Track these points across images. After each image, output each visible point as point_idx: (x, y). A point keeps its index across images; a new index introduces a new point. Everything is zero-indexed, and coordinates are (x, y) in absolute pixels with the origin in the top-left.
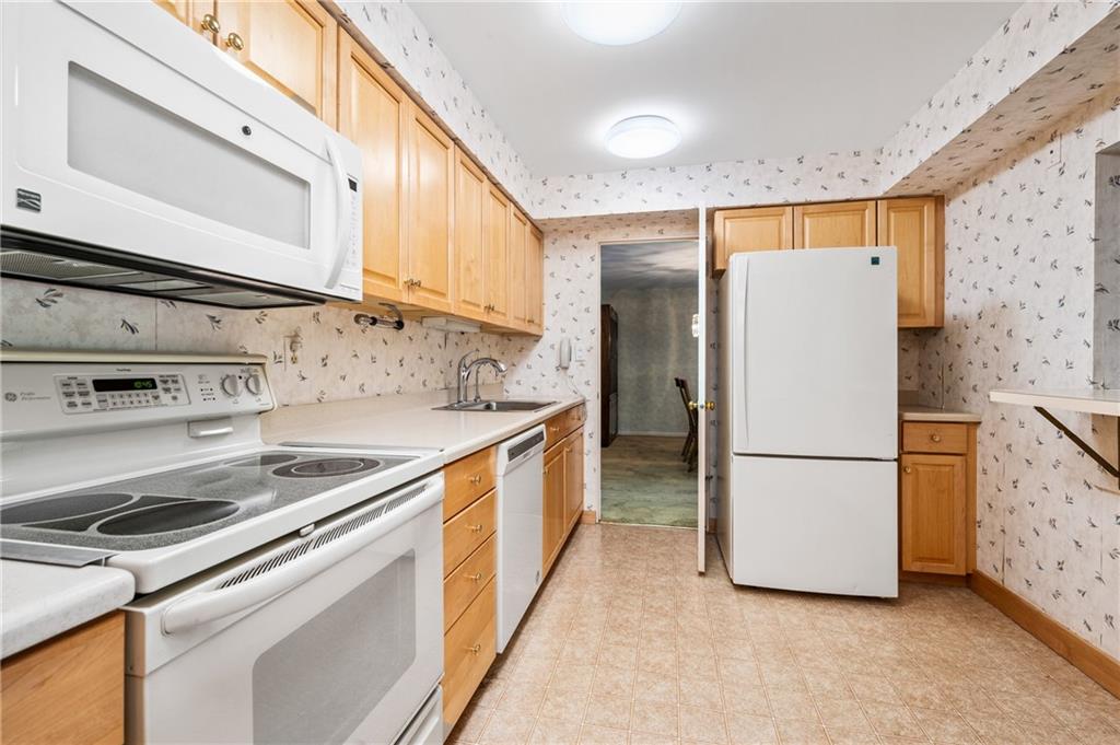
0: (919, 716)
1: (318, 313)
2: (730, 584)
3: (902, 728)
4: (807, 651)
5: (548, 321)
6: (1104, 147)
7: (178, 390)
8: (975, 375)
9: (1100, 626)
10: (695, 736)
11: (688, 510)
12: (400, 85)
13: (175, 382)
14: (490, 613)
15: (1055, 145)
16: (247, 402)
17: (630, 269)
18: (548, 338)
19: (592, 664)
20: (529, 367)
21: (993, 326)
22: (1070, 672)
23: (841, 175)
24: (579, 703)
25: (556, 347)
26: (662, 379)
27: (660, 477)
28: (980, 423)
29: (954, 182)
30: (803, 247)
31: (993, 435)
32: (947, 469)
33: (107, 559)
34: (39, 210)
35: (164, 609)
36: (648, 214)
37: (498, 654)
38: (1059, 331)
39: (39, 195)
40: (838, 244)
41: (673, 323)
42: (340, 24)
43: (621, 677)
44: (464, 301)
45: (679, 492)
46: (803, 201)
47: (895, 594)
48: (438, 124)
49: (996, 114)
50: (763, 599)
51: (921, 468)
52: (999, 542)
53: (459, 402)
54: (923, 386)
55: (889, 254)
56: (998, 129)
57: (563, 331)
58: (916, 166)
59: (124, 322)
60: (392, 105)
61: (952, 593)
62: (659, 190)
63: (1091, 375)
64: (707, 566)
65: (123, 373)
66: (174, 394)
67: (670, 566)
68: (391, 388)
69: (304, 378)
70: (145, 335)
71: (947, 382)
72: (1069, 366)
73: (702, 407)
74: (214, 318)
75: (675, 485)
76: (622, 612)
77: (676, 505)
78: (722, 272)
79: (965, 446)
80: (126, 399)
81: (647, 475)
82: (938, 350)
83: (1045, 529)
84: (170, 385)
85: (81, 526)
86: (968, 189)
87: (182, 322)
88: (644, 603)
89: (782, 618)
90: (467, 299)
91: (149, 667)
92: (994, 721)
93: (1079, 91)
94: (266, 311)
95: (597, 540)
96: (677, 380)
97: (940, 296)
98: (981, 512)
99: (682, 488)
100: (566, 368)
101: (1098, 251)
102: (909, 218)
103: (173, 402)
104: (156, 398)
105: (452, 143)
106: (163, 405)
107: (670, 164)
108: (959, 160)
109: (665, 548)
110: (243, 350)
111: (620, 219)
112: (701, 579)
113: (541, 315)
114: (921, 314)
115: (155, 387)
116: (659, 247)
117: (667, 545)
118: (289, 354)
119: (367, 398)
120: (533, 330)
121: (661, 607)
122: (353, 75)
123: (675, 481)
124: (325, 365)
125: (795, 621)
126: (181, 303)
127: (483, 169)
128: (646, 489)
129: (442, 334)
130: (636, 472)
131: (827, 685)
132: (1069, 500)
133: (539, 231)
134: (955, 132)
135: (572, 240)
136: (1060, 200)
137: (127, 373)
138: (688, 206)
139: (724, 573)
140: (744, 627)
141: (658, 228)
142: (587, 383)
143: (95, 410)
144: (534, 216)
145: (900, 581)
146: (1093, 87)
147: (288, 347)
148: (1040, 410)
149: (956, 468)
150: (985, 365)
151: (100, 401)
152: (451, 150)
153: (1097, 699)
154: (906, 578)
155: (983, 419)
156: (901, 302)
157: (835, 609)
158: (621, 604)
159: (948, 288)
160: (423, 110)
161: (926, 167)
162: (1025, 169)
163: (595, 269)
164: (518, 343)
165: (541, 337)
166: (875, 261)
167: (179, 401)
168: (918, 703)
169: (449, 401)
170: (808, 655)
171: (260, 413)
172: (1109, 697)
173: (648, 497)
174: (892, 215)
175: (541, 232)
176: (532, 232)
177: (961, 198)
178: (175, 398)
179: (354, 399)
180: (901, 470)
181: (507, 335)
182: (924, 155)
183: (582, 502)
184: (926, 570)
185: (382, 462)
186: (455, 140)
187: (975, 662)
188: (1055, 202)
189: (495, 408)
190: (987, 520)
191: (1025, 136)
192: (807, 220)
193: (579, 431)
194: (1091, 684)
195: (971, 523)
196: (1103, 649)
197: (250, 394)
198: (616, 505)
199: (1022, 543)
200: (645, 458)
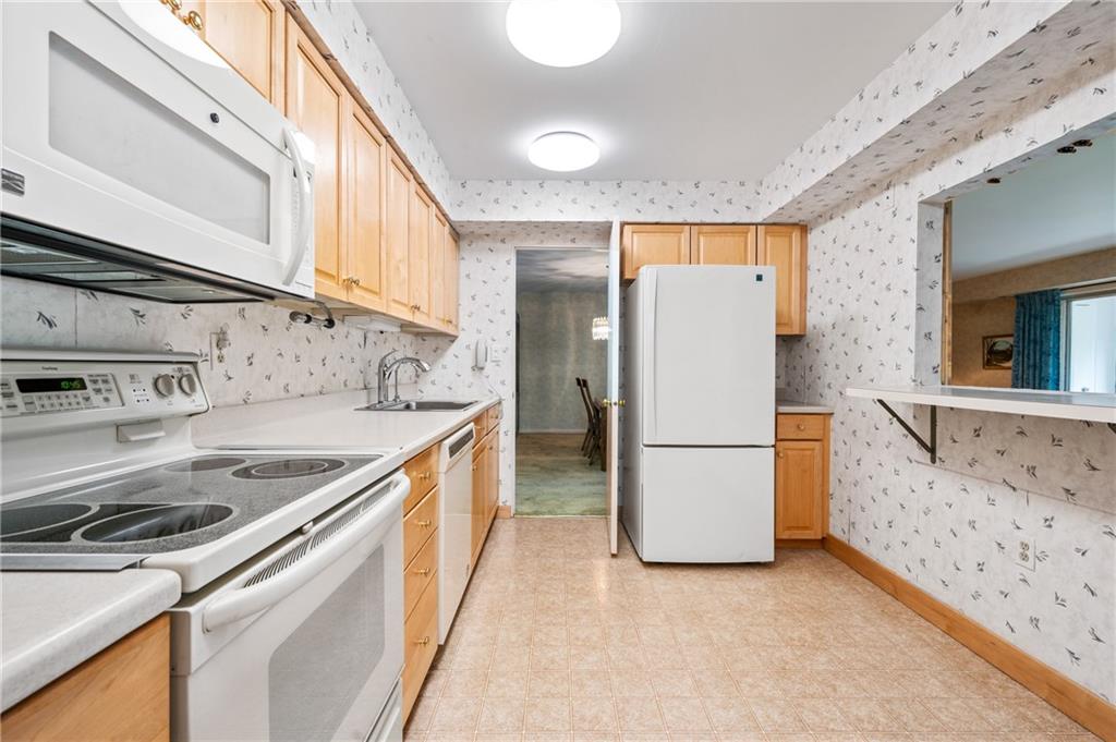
0: (799, 653)
1: (243, 309)
2: (639, 562)
3: (787, 663)
4: (708, 612)
5: (464, 321)
6: (924, 198)
7: (109, 390)
8: (829, 375)
9: (916, 568)
10: (627, 694)
11: (595, 499)
12: (340, 78)
13: (105, 382)
14: (434, 607)
15: (889, 193)
16: (179, 403)
17: (535, 273)
18: (463, 339)
19: (528, 645)
20: (444, 367)
21: (844, 335)
22: (897, 606)
23: (730, 201)
24: (521, 681)
25: (472, 347)
26: (561, 379)
27: (565, 471)
28: (832, 414)
29: (816, 214)
30: (698, 263)
31: (842, 423)
32: (809, 452)
33: (141, 561)
34: (22, 193)
35: (205, 608)
36: (563, 223)
37: (439, 646)
38: (891, 340)
39: (22, 177)
40: (727, 262)
41: (571, 325)
42: (287, 10)
43: (556, 653)
44: (395, 301)
45: (584, 484)
46: (698, 221)
47: (771, 558)
48: (373, 120)
49: (852, 163)
50: (669, 572)
51: (789, 452)
52: (846, 512)
53: (380, 402)
54: (789, 384)
55: (769, 272)
56: (852, 176)
57: (479, 332)
58: (790, 199)
59: (41, 314)
60: (334, 99)
61: (813, 555)
62: (574, 201)
63: (913, 374)
64: (619, 548)
65: (50, 372)
66: (105, 395)
67: (585, 551)
68: (314, 388)
69: (230, 378)
70: (64, 328)
71: (808, 381)
72: (898, 367)
73: (615, 404)
74: (138, 312)
75: (580, 478)
76: (548, 596)
77: (582, 496)
78: (631, 281)
79: (821, 432)
80: (55, 401)
81: (553, 470)
82: (802, 354)
83: (880, 496)
84: (101, 385)
85: (63, 535)
86: (826, 221)
87: (104, 316)
88: (566, 585)
89: (686, 587)
90: (397, 298)
91: (194, 666)
92: (849, 649)
93: (909, 153)
94: (191, 305)
95: (513, 533)
96: (578, 380)
97: (803, 309)
98: (833, 486)
99: (586, 480)
100: (482, 369)
101: (920, 278)
102: (781, 242)
103: (105, 404)
104: (87, 399)
105: (384, 140)
106: (94, 408)
107: (585, 178)
108: (821, 198)
109: (578, 535)
110: (169, 347)
111: (536, 226)
112: (614, 560)
113: (457, 316)
114: (789, 324)
115: (84, 387)
116: (564, 254)
117: (579, 532)
118: (216, 352)
119: (292, 398)
120: (450, 330)
121: (582, 588)
122: (299, 65)
123: (579, 474)
124: (251, 364)
125: (696, 588)
126: (102, 294)
127: (410, 168)
128: (553, 482)
129: (361, 333)
130: (542, 468)
131: (728, 637)
132: (897, 472)
133: (458, 234)
134: (821, 175)
135: (488, 244)
136: (893, 236)
137: (55, 372)
138: (600, 218)
139: (634, 555)
140: (657, 598)
141: (570, 236)
142: (503, 383)
143: (22, 414)
144: (453, 217)
145: (776, 548)
146: (918, 151)
147: (214, 345)
148: (881, 402)
149: (816, 451)
150: (837, 367)
151: (26, 404)
152: (383, 148)
153: (914, 623)
154: (781, 545)
155: (835, 411)
156: (779, 315)
157: (727, 575)
158: (546, 588)
159: (809, 303)
160: (360, 105)
161: (797, 201)
162: (868, 208)
163: (511, 272)
164: (431, 342)
165: (456, 337)
166: (759, 278)
167: (111, 403)
168: (796, 642)
169: (368, 402)
170: (710, 615)
171: (191, 415)
172: (922, 620)
173: (556, 490)
174: (768, 238)
175: (457, 233)
176: (450, 233)
177: (821, 228)
178: (106, 400)
179: (280, 400)
180: (777, 454)
181: (420, 333)
182: (797, 190)
183: (498, 498)
184: (793, 537)
185: (347, 464)
186: (387, 137)
187: (834, 606)
188: (890, 239)
189: (414, 407)
190: (837, 495)
191: (869, 183)
192: (702, 239)
193: (496, 429)
194: (910, 613)
195: (826, 496)
196: (918, 585)
197: (183, 395)
198: (527, 499)
199: (863, 509)
200: (547, 454)
